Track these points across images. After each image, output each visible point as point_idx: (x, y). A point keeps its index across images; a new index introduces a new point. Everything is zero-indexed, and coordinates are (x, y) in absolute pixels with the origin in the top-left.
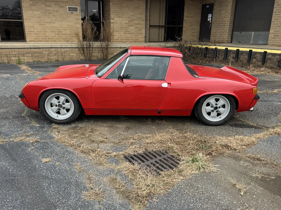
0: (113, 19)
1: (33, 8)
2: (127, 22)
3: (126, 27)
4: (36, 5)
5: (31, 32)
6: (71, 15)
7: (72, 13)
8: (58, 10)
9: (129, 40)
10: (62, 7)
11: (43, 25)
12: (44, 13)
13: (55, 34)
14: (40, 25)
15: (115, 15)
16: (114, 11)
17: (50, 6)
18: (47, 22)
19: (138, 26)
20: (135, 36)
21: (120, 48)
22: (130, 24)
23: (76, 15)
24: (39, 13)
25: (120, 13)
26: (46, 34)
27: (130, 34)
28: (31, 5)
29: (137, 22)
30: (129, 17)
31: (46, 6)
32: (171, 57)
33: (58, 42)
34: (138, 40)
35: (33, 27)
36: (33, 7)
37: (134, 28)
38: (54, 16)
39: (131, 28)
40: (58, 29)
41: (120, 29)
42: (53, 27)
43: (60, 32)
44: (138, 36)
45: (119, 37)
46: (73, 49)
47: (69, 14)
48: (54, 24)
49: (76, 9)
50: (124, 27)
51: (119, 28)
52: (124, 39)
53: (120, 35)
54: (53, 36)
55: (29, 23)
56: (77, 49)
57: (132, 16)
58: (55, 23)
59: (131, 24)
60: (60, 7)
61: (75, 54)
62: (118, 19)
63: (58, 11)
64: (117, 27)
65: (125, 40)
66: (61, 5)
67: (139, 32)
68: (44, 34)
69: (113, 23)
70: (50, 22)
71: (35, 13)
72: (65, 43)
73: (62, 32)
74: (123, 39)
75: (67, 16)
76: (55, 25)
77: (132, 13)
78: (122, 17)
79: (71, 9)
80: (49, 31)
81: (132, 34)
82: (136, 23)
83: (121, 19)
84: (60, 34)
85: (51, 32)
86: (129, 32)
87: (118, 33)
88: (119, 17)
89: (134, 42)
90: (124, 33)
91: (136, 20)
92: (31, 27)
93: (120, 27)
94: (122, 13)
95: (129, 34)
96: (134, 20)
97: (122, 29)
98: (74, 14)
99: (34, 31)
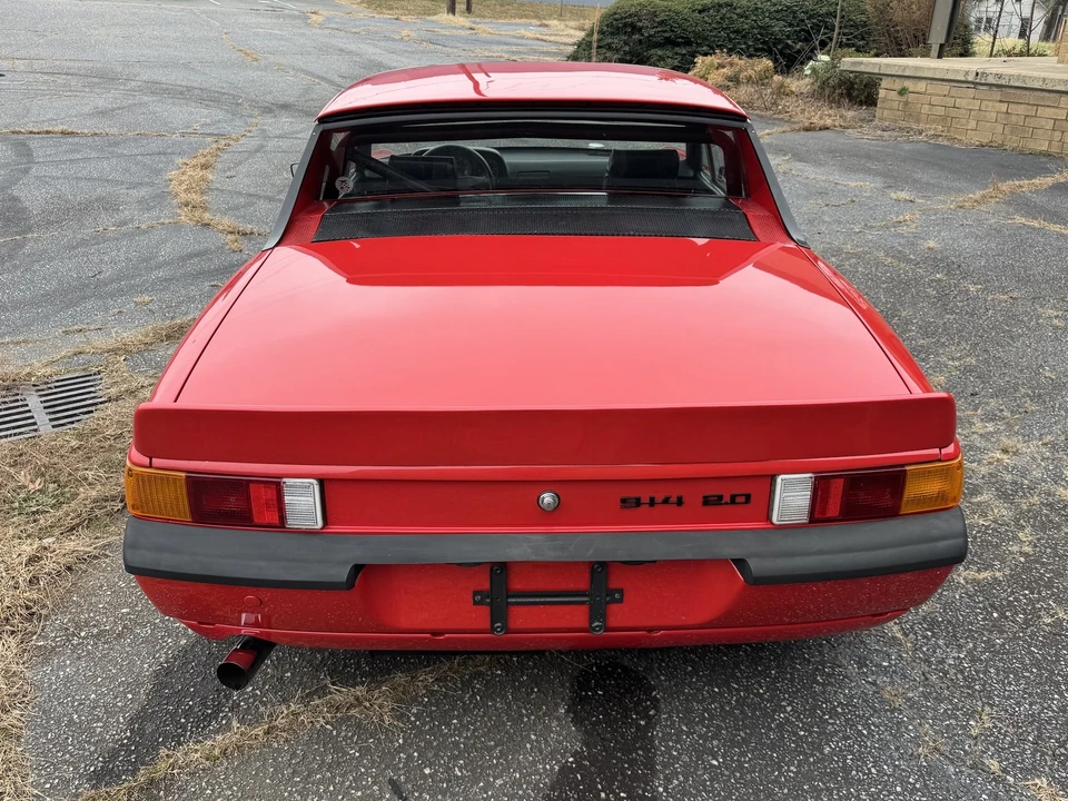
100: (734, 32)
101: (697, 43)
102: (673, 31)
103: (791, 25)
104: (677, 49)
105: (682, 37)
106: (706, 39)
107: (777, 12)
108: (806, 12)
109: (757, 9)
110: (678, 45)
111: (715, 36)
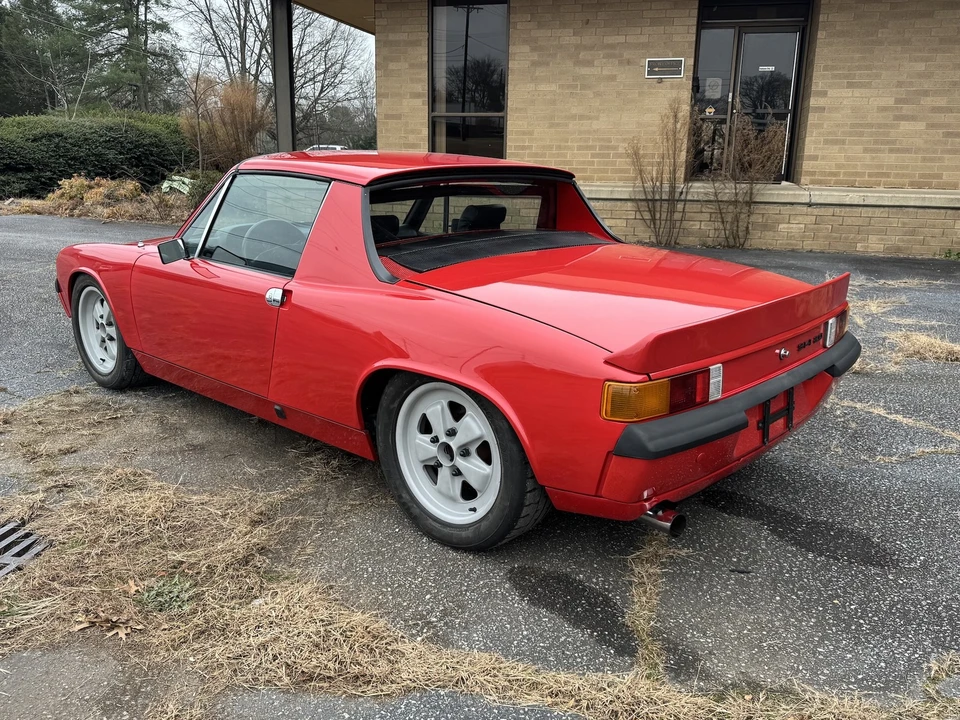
0: (824, 94)
1: (537, 74)
2: (891, 102)
3: (879, 126)
4: (548, 64)
5: (523, 148)
6: (654, 88)
7: (660, 81)
8: (614, 73)
9: (887, 175)
10: (629, 62)
11: (558, 125)
12: (569, 87)
13: (593, 156)
14: (551, 126)
15: (835, 77)
16: (830, 63)
17: (589, 63)
18: (573, 117)
19: (941, 118)
20: (924, 159)
21: (810, 205)
22: (904, 112)
23: (672, 87)
24: (554, 87)
25: (859, 68)
26: (565, 156)
27: (898, 151)
28: (534, 64)
29: (942, 102)
30: (900, 84)
31: (579, 63)
32: (335, 180)
33: (598, 183)
34: (939, 176)
35: (531, 133)
36: (540, 72)
37: (921, 126)
38: (597, 94)
39: (905, 126)
40: (603, 140)
41: (851, 134)
42: (589, 132)
43: (608, 148)
44: (941, 159)
45: (839, 166)
46: (619, 203)
47: (650, 87)
48: (595, 122)
49: (674, 68)
50: (871, 126)
51: (847, 129)
52: (862, 174)
53: (848, 158)
54: (584, 163)
55: (521, 123)
56: (629, 204)
57: (921, 75)
58: (597, 118)
59: (907, 109)
60: (621, 63)
61: (621, 223)
62: (847, 92)
63: (612, 78)
64: (838, 126)
65: (870, 175)
66: (627, 55)
67: (946, 144)
68: (558, 155)
69: (822, 109)
70: (582, 117)
71: (543, 87)
72: (621, 183)
73: (615, 148)
74: (857, 174)
75: (641, 94)
76: (596, 125)
77: (921, 67)
78: (867, 86)
79: (657, 69)
80: (576, 145)
81: (907, 151)
82: (937, 104)
83: (857, 92)
84: (608, 155)
85: (580, 148)
86: (893, 142)
87: (837, 147)
88: (850, 85)
89: (913, 185)
90: (866, 150)
91: (936, 93)
92: (524, 133)
93: (853, 126)
94: (868, 68)
95: (891, 151)
96: (926, 93)
97: (861, 134)
98: (667, 83)
99: (530, 147)
100: (71, 159)
101: (39, 169)
102: (11, 158)
103: (121, 153)
104: (20, 175)
105: (23, 164)
106: (48, 166)
107: (106, 142)
108: (131, 143)
109: (86, 139)
110: (20, 170)
111: (54, 163)
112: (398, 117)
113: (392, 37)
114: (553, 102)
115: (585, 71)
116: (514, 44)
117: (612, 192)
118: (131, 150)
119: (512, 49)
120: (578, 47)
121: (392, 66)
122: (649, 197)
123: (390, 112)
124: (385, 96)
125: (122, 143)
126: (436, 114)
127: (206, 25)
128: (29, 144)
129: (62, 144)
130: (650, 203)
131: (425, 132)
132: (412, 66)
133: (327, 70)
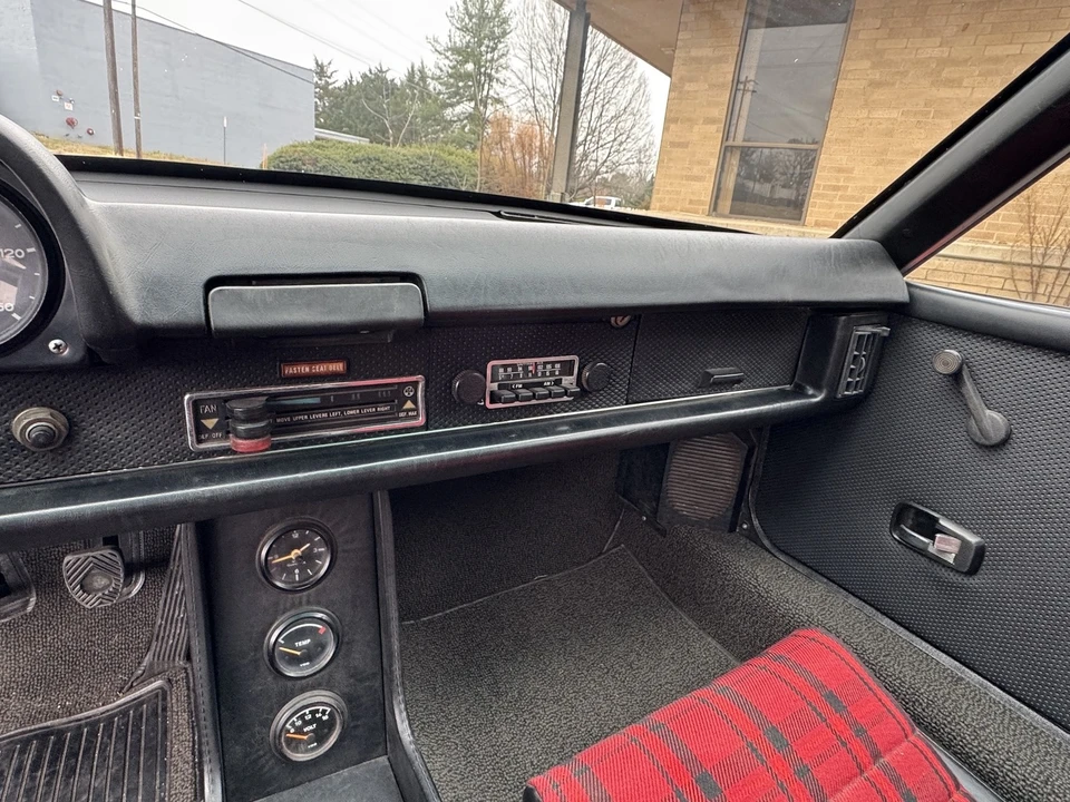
1: (875, 97)
4: (892, 85)
5: (836, 188)
11: (891, 162)
12: (918, 113)
17: (954, 83)
24: (894, 114)
28: (875, 85)
31: (939, 82)
35: (850, 171)
36: (879, 94)
46: (980, 265)
55: (838, 157)
56: (998, 268)
71: (879, 114)
92: (840, 170)
99: (845, 188)
107: (414, 168)
112: (684, 145)
113: (694, 53)
114: (890, 133)
115: (944, 93)
116: (849, 59)
117: (973, 248)
118: (433, 177)
119: (847, 65)
120: (944, 63)
121: (688, 87)
122: (1035, 262)
123: (677, 140)
124: (675, 121)
125: (427, 170)
126: (730, 143)
127: (530, 100)
128: (351, 164)
129: (377, 167)
130: (1035, 270)
131: (714, 163)
132: (712, 86)
133: (615, 139)
